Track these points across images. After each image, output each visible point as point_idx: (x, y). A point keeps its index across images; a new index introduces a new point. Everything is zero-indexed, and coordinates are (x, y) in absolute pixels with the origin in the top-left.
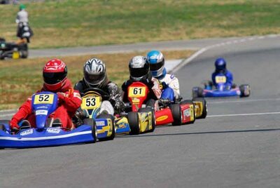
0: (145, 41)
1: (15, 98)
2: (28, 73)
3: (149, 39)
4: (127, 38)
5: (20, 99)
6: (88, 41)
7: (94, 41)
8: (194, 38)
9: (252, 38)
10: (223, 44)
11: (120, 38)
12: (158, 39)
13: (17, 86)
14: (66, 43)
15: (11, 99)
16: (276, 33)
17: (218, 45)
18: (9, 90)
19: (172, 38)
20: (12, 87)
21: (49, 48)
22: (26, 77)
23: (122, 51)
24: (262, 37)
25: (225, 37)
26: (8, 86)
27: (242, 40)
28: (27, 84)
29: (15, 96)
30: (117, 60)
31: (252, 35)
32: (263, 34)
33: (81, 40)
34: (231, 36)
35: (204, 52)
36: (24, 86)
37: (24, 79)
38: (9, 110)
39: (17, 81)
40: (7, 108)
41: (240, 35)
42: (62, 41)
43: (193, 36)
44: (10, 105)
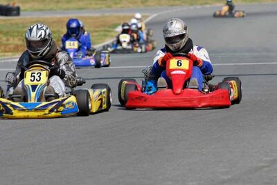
0: (110, 7)
1: (10, 48)
2: (20, 30)
3: (113, 6)
4: (96, 4)
5: (14, 48)
6: (65, 6)
7: (71, 6)
8: (147, 6)
9: (192, 8)
10: (170, 11)
11: (90, 4)
12: (119, 6)
13: (11, 39)
14: (48, 7)
15: (8, 49)
16: (210, 4)
17: (166, 12)
18: (5, 42)
19: (131, 5)
20: (8, 40)
21: (36, 10)
22: (18, 32)
23: (92, 15)
24: (199, 7)
25: (172, 6)
26: (4, 39)
27: (184, 9)
28: (19, 37)
29: (10, 47)
30: (88, 21)
31: (192, 5)
32: (201, 4)
33: (60, 5)
34: (176, 5)
35: (154, 18)
36: (16, 39)
37: (16, 34)
38: (6, 57)
39: (11, 35)
40: (4, 56)
41: (183, 4)
42: (45, 5)
43: (147, 4)
44: (6, 54)
